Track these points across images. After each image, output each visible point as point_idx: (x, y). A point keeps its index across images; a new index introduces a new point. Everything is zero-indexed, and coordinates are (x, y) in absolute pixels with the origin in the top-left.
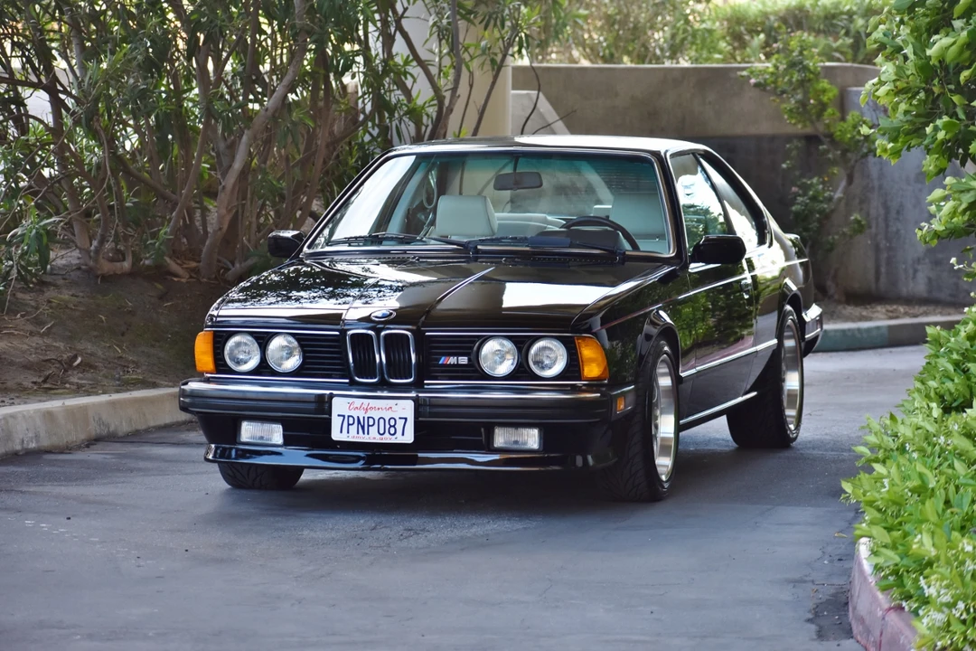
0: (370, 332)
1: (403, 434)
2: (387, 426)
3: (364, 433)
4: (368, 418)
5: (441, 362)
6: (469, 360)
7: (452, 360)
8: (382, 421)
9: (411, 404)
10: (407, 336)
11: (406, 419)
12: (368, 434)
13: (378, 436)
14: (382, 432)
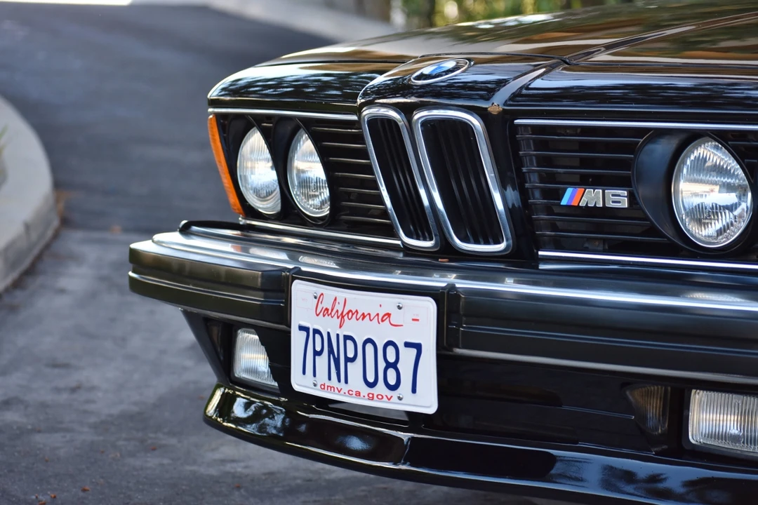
0: (393, 114)
1: (414, 391)
2: (382, 365)
3: (339, 381)
4: (347, 338)
5: (564, 202)
6: (632, 198)
7: (592, 197)
8: (369, 347)
9: (427, 308)
10: (466, 128)
11: (418, 347)
12: (346, 382)
13: (365, 390)
14: (371, 379)
